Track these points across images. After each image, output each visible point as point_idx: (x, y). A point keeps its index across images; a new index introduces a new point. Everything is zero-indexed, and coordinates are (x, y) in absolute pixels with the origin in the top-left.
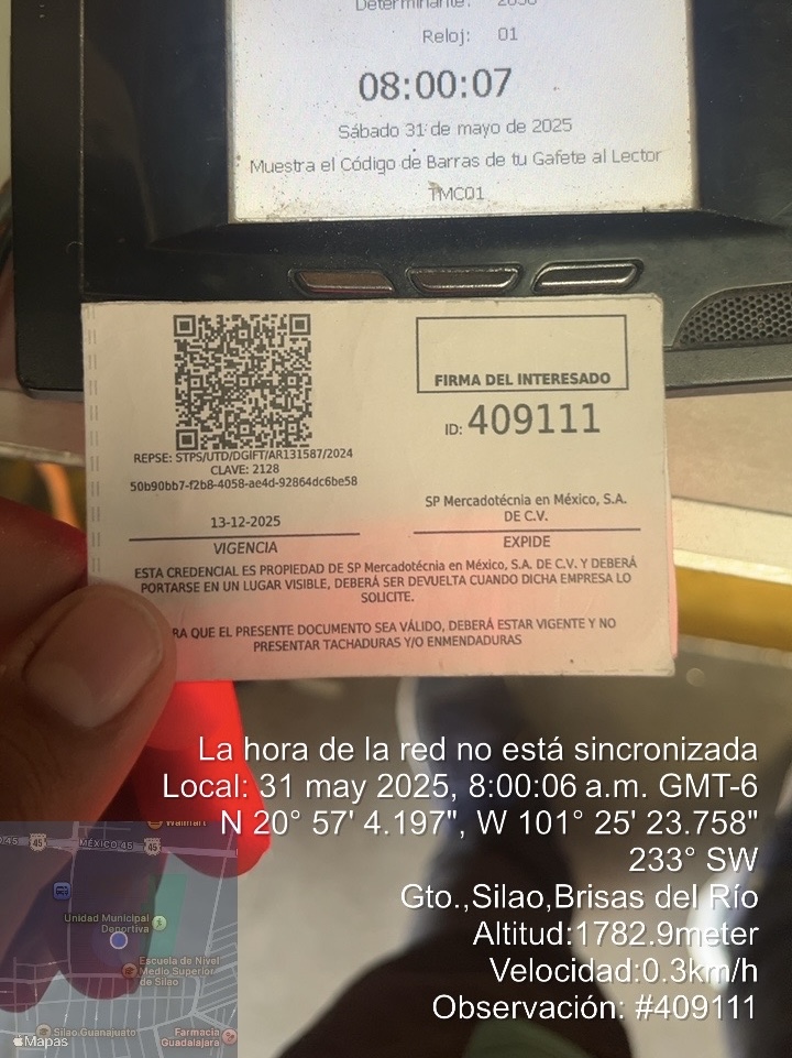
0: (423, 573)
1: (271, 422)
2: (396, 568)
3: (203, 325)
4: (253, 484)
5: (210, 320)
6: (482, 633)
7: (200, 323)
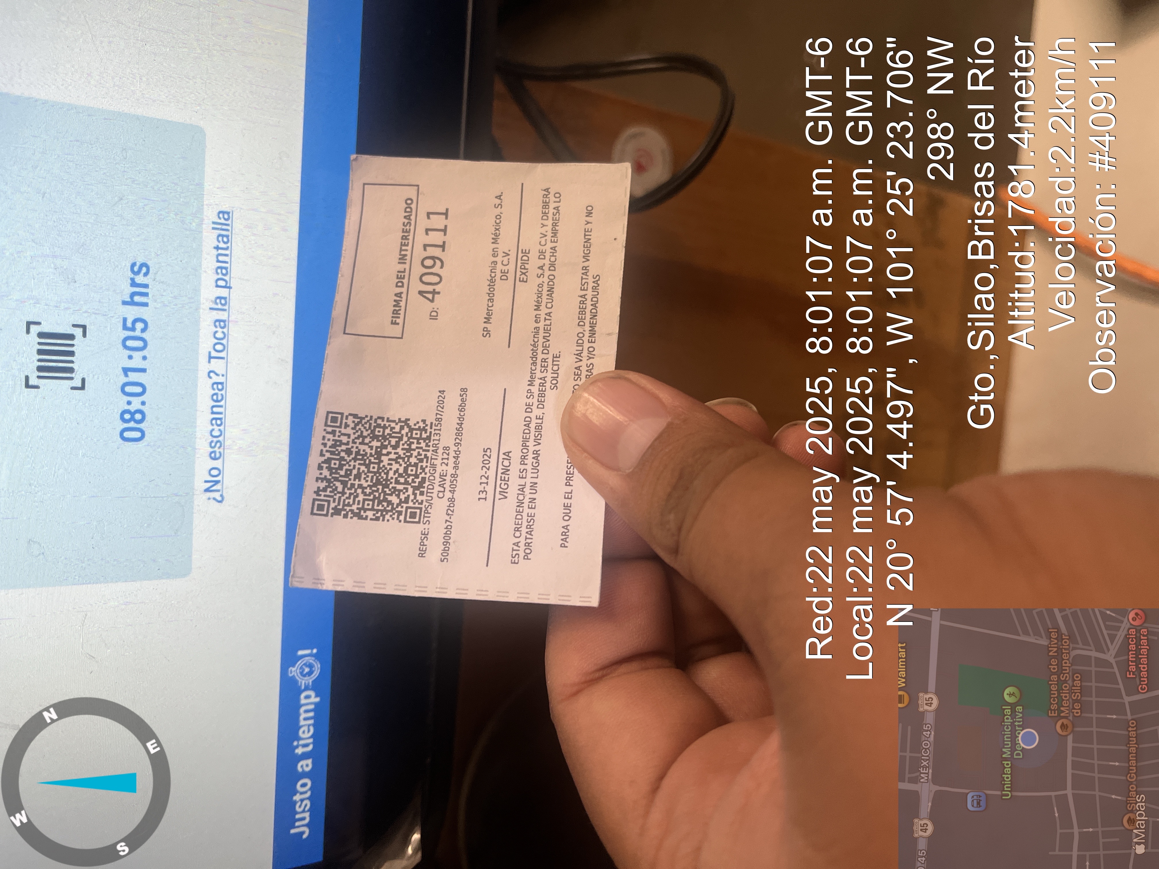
0: (540, 343)
1: (409, 450)
2: (534, 363)
3: (323, 493)
4: (456, 467)
5: (319, 488)
6: (589, 303)
7: (320, 495)
